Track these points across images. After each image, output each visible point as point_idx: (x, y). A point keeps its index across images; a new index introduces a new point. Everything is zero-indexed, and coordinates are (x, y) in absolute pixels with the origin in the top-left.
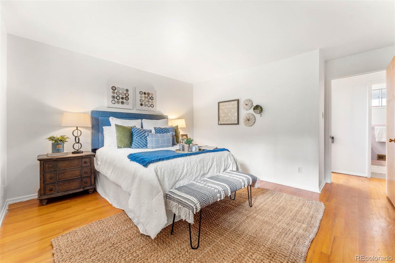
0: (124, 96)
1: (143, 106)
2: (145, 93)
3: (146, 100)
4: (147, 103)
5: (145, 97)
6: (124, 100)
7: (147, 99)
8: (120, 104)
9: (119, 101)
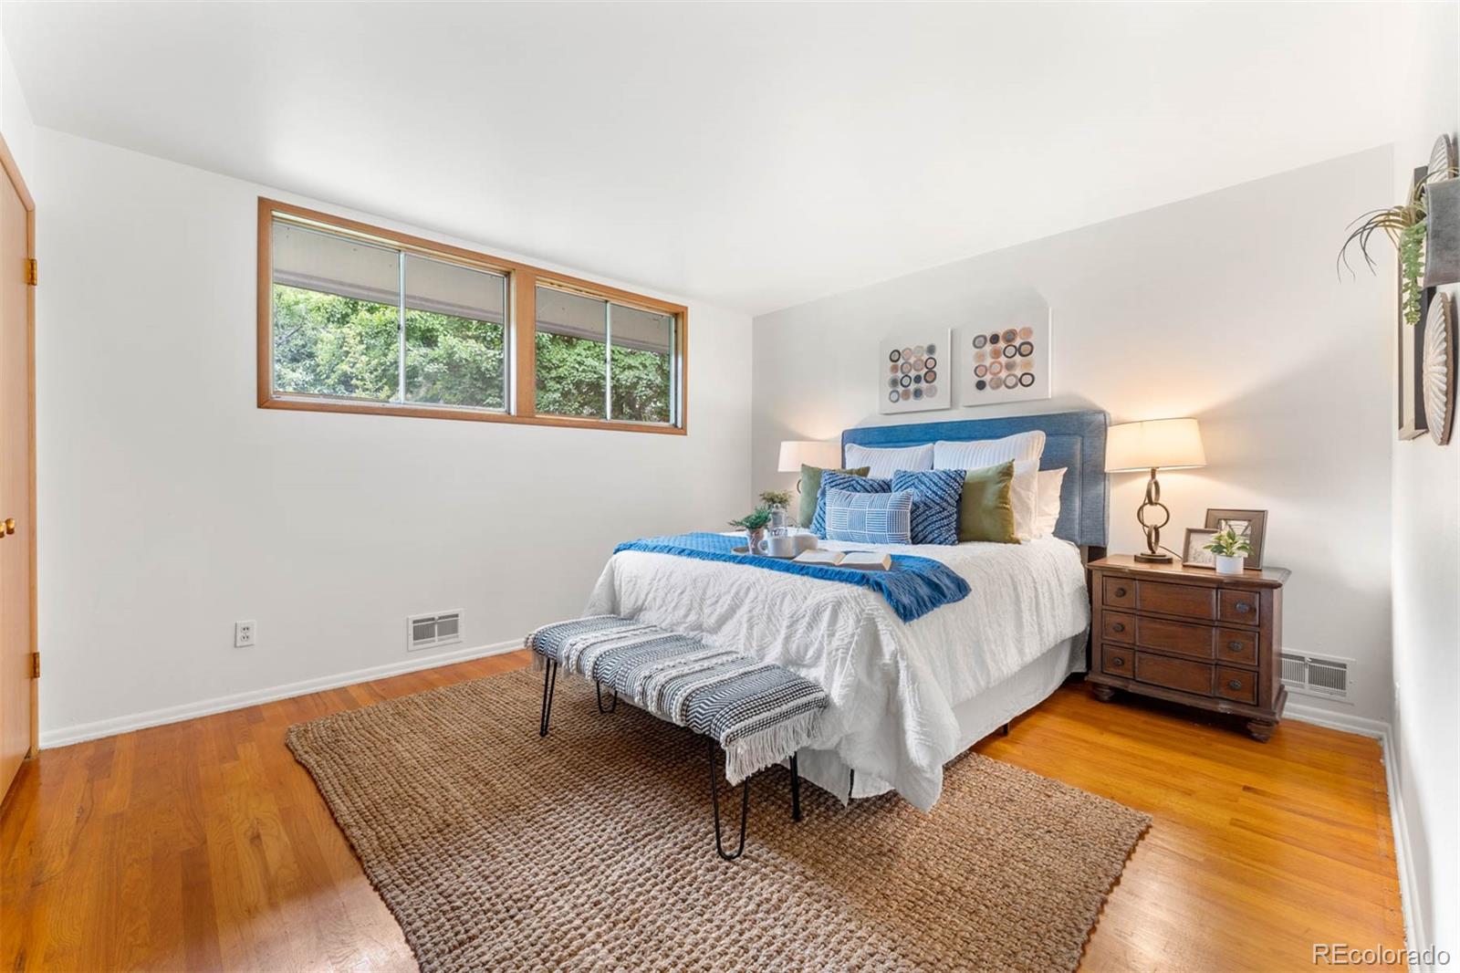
0: (922, 369)
1: (988, 387)
2: (995, 339)
3: (1000, 363)
4: (1003, 374)
5: (996, 354)
6: (923, 385)
7: (1003, 359)
8: (912, 397)
9: (909, 390)
